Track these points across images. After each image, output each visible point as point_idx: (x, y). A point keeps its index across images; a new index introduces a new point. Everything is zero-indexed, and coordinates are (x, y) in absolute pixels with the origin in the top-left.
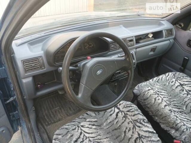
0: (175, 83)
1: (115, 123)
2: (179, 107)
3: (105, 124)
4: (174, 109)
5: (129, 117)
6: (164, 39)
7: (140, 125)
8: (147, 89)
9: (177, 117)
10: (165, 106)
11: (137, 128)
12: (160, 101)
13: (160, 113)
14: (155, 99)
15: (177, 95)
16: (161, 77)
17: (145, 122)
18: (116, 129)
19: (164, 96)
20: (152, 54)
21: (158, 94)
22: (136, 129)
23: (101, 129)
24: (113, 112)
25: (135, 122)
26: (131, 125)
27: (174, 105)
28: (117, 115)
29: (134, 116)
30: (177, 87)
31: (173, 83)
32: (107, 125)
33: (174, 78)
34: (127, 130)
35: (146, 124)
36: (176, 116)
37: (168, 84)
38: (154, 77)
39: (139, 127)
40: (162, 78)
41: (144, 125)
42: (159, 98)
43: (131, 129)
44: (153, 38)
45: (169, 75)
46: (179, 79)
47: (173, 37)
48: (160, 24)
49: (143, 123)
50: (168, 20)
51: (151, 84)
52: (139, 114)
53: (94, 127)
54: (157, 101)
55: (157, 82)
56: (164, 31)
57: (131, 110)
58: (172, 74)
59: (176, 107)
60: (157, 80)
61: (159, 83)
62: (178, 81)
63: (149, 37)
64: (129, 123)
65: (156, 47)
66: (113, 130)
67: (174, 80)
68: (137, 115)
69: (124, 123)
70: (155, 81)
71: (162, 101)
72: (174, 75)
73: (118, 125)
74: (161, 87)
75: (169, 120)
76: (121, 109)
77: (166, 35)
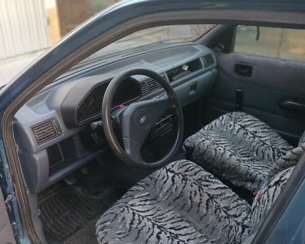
0: (234, 126)
1: (174, 190)
2: (248, 155)
3: (161, 195)
4: (242, 158)
5: (190, 178)
6: (203, 69)
7: (207, 183)
8: (201, 140)
9: (249, 167)
10: (231, 155)
11: (204, 188)
12: (222, 151)
13: (227, 166)
14: (215, 150)
15: (241, 141)
16: (213, 123)
17: (211, 178)
18: (178, 198)
19: (225, 145)
20: (193, 94)
21: (217, 144)
22: (203, 190)
23: (158, 202)
24: (166, 178)
25: (199, 181)
26: (196, 187)
27: (242, 154)
28: (173, 180)
29: (195, 175)
30: (238, 131)
31: (232, 127)
32: (164, 196)
33: (231, 120)
34: (193, 195)
35: (213, 180)
36: (247, 165)
37: (225, 129)
38: (205, 126)
39: (207, 186)
40: (215, 124)
41: (212, 182)
42: (220, 148)
43: (198, 191)
44: (189, 71)
45: (223, 118)
46: (238, 120)
47: (215, 64)
48: (194, 51)
49: (211, 180)
50: (202, 44)
51: (203, 134)
52: (201, 170)
53: (148, 202)
54: (218, 151)
55: (211, 129)
56: (201, 59)
57: (190, 169)
58: (228, 116)
59: (245, 155)
60: (209, 128)
61: (214, 131)
62: (237, 123)
63: (184, 71)
64: (192, 186)
65: (196, 82)
66: (175, 200)
67: (232, 123)
68: (200, 173)
69: (185, 188)
70: (208, 130)
71: (225, 151)
72: (230, 116)
73: (179, 193)
74: (218, 135)
75: (240, 171)
76: (176, 172)
77: (205, 64)
